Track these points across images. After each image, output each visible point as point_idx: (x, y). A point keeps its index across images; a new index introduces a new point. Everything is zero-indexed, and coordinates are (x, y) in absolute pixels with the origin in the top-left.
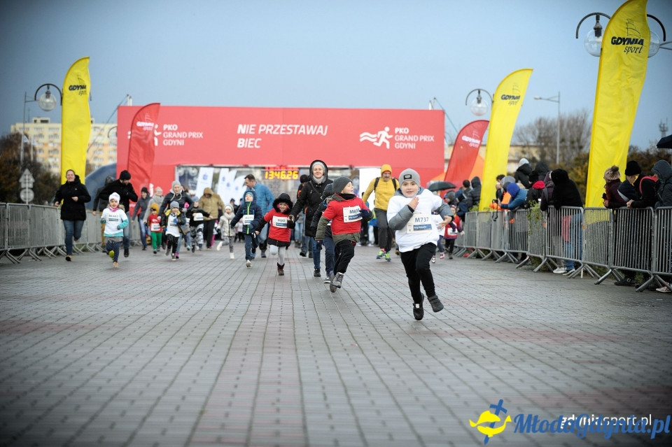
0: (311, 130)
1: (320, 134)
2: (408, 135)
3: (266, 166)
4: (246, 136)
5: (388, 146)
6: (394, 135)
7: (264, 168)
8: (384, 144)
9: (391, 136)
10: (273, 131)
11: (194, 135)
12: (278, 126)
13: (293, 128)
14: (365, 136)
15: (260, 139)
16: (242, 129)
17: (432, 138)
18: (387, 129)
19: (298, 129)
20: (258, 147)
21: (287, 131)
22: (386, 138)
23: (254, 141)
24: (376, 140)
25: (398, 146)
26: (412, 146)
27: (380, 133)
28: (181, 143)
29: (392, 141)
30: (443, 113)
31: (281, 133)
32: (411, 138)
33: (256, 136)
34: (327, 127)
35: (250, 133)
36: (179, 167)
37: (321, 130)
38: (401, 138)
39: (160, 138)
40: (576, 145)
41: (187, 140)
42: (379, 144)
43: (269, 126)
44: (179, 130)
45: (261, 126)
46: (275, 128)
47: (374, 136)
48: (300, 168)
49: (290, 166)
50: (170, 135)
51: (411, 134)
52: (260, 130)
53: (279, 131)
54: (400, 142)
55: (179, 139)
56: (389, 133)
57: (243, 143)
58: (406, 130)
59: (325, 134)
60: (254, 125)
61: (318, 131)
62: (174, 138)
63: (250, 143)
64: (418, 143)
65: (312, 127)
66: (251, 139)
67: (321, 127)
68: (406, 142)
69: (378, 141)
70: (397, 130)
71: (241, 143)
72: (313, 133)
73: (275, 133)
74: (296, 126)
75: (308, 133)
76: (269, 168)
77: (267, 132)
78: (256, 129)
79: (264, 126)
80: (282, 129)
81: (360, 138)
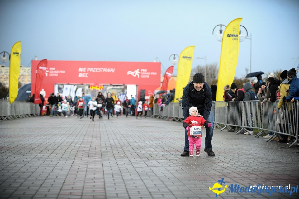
0: (108, 70)
1: (111, 72)
2: (146, 72)
3: (90, 84)
4: (82, 72)
5: (138, 76)
6: (141, 72)
7: (89, 85)
8: (137, 76)
9: (139, 73)
10: (93, 70)
11: (62, 72)
12: (95, 68)
13: (101, 69)
14: (129, 73)
15: (87, 74)
16: (81, 69)
17: (156, 74)
18: (138, 70)
19: (103, 70)
20: (87, 77)
21: (98, 70)
22: (138, 73)
23: (85, 75)
24: (134, 74)
25: (142, 77)
26: (148, 77)
27: (135, 71)
28: (57, 75)
29: (140, 75)
30: (160, 64)
31: (96, 71)
32: (148, 73)
33: (86, 72)
34: (114, 69)
35: (84, 71)
36: (55, 84)
37: (112, 70)
38: (144, 73)
39: (48, 73)
40: (213, 76)
41: (59, 74)
42: (135, 76)
43: (91, 68)
44: (56, 70)
45: (88, 68)
46: (94, 69)
47: (133, 72)
48: (104, 85)
49: (100, 84)
50: (52, 72)
51: (148, 72)
52: (88, 70)
53: (95, 70)
54: (143, 75)
55: (56, 73)
56: (139, 71)
57: (81, 75)
58: (146, 70)
59: (113, 71)
60: (86, 68)
61: (111, 71)
62: (54, 73)
63: (84, 75)
64: (151, 76)
65: (108, 69)
66: (84, 74)
67: (112, 69)
68: (146, 75)
69: (134, 75)
70: (142, 70)
71: (80, 75)
72: (109, 71)
73: (94, 71)
74: (102, 69)
75: (107, 71)
76: (91, 85)
77: (90, 71)
78: (86, 70)
79: (89, 68)
80: (97, 70)
81: (127, 73)
